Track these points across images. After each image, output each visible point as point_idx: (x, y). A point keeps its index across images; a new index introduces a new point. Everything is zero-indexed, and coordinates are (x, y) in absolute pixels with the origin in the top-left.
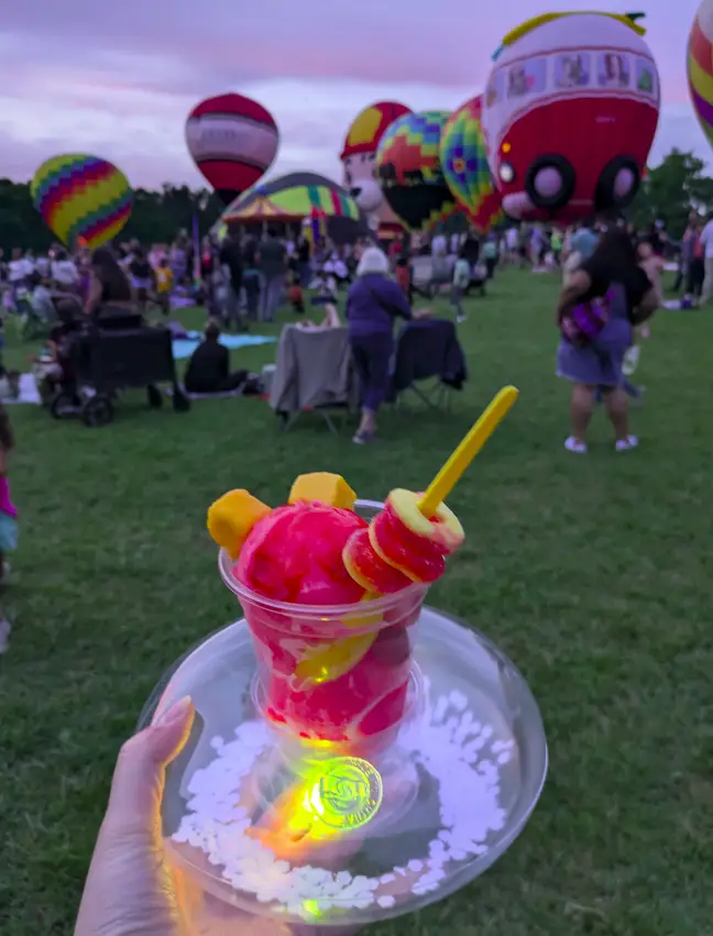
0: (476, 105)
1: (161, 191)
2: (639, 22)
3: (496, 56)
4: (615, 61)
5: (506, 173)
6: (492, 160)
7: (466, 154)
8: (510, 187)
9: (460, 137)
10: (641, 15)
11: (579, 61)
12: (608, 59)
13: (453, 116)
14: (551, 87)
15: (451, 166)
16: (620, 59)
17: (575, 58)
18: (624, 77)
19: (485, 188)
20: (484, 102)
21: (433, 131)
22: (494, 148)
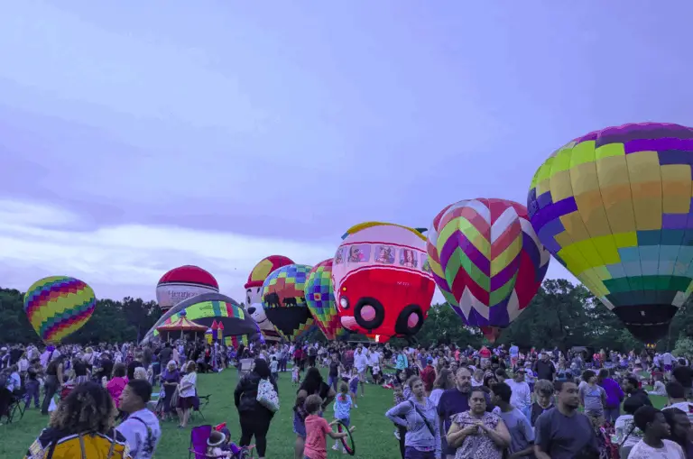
0: (329, 264)
1: (122, 302)
2: (424, 234)
3: (343, 237)
4: (409, 254)
5: (344, 303)
6: (336, 295)
7: (323, 291)
8: (346, 311)
9: (319, 280)
10: (426, 230)
11: (389, 250)
12: (405, 252)
13: (314, 269)
14: (372, 261)
15: (312, 297)
16: (412, 253)
17: (387, 248)
18: (414, 262)
19: (333, 312)
20: (334, 263)
21: (301, 275)
22: (338, 287)
